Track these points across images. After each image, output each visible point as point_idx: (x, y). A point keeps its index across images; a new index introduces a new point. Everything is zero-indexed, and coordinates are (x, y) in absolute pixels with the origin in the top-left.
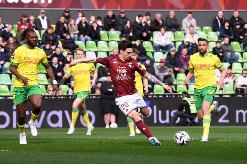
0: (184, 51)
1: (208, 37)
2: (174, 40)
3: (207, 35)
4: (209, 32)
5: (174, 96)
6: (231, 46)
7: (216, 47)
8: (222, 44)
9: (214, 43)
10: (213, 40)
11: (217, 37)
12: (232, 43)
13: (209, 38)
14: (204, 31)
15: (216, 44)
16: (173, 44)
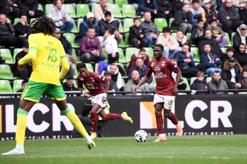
0: (91, 32)
1: (123, 12)
2: (75, 17)
3: (121, 9)
4: (124, 5)
5: (75, 95)
6: (155, 25)
7: (135, 26)
8: (142, 21)
9: (132, 20)
10: (129, 16)
11: (134, 12)
12: (156, 20)
13: (125, 14)
14: (117, 4)
15: (134, 22)
16: (73, 21)
